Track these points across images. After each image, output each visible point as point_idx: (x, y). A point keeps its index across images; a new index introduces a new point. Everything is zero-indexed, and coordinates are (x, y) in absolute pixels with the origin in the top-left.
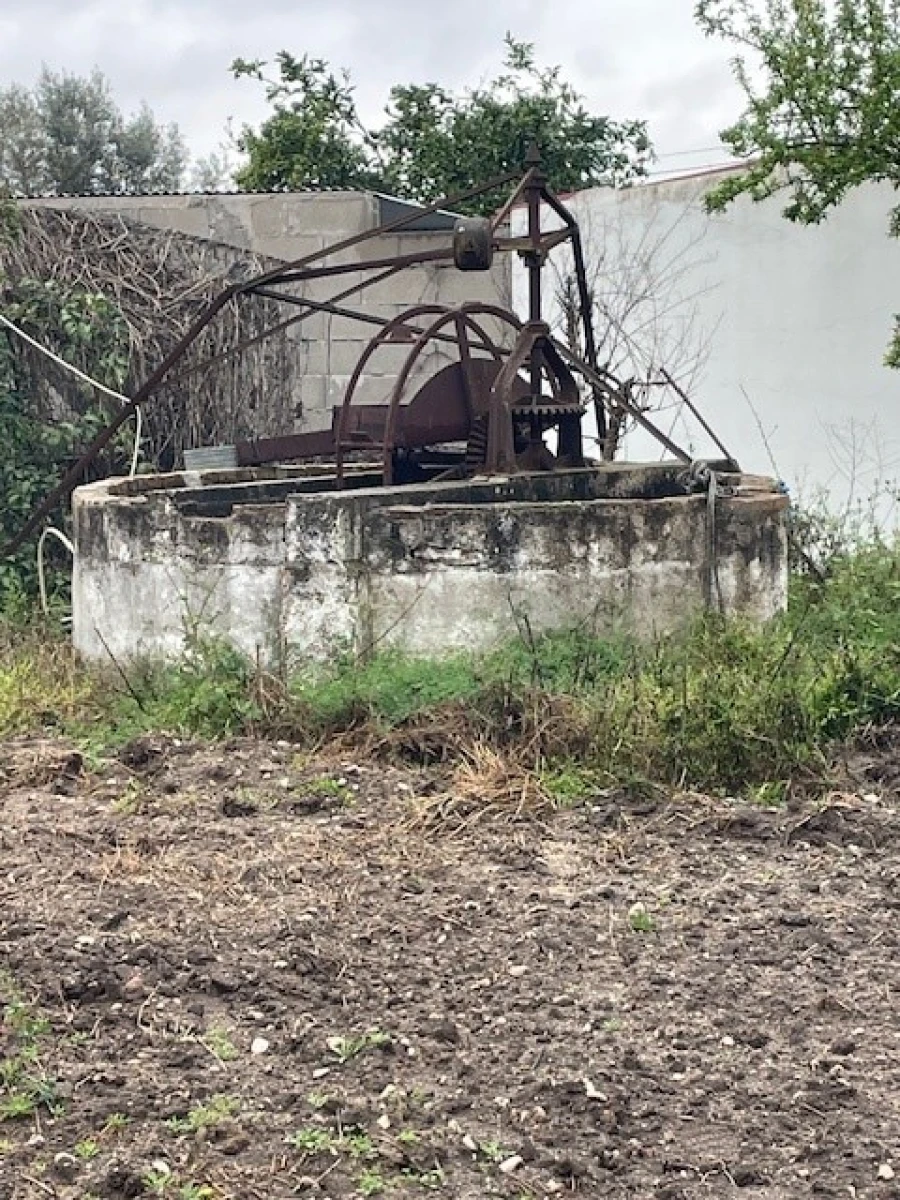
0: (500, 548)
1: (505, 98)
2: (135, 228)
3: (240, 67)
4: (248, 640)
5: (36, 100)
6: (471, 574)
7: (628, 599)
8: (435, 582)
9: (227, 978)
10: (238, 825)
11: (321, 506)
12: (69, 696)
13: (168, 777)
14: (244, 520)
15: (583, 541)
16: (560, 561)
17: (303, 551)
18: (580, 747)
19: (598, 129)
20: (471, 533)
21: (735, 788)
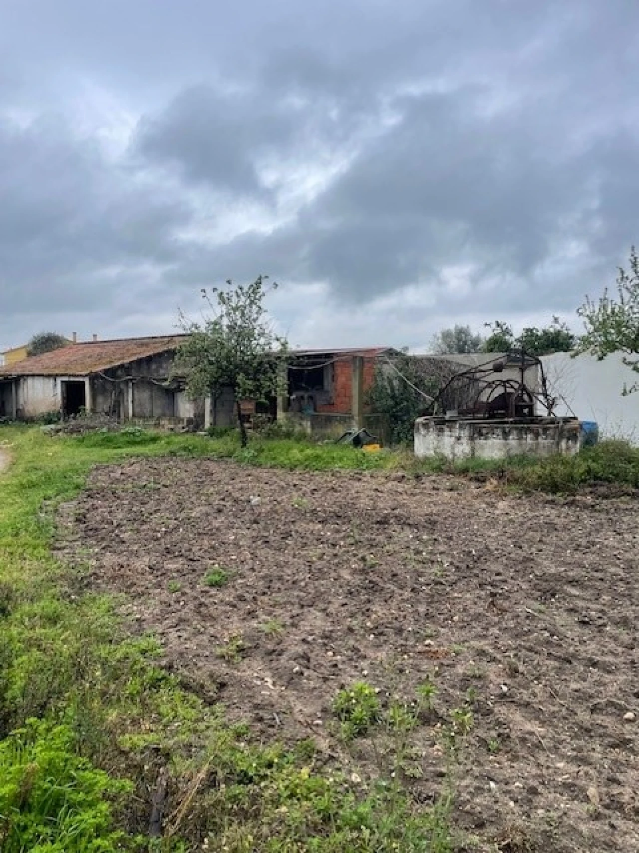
0: (506, 435)
1: (552, 330)
2: (448, 362)
3: (486, 325)
4: (447, 452)
5: (453, 332)
6: (498, 441)
7: (537, 448)
8: (490, 442)
9: (411, 522)
10: (435, 492)
11: (464, 424)
12: (408, 462)
13: (423, 481)
14: (448, 426)
15: (526, 434)
16: (520, 438)
17: (460, 434)
18: (516, 481)
19: (571, 337)
20: (499, 431)
21: (554, 493)
